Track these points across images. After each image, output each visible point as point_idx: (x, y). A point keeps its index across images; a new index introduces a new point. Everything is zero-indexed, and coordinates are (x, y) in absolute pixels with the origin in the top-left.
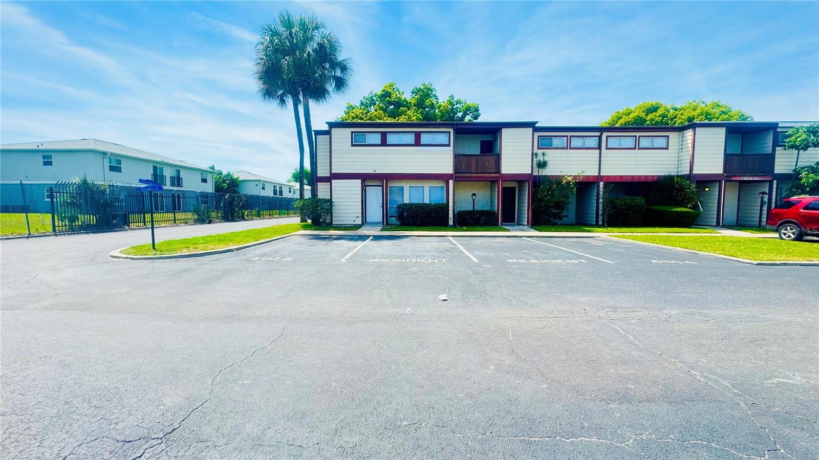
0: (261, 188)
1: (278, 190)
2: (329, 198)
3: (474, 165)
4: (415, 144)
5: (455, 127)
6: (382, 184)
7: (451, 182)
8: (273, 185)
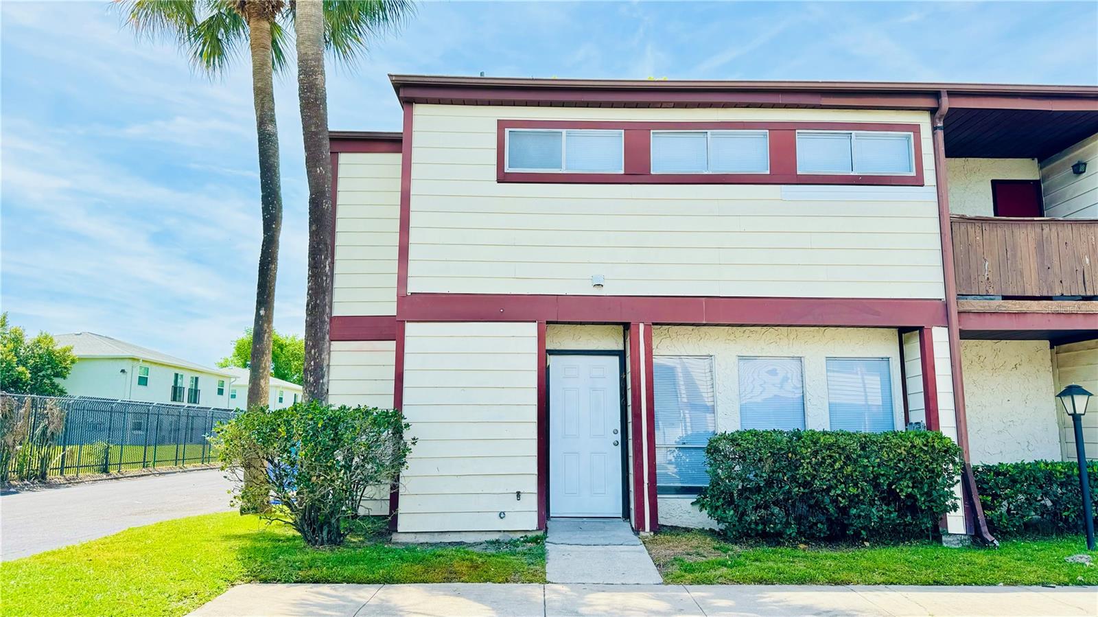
0: (136, 381)
1: (186, 386)
2: (388, 404)
3: (1034, 265)
4: (768, 172)
5: (946, 103)
6: (621, 348)
7: (939, 336)
8: (173, 371)
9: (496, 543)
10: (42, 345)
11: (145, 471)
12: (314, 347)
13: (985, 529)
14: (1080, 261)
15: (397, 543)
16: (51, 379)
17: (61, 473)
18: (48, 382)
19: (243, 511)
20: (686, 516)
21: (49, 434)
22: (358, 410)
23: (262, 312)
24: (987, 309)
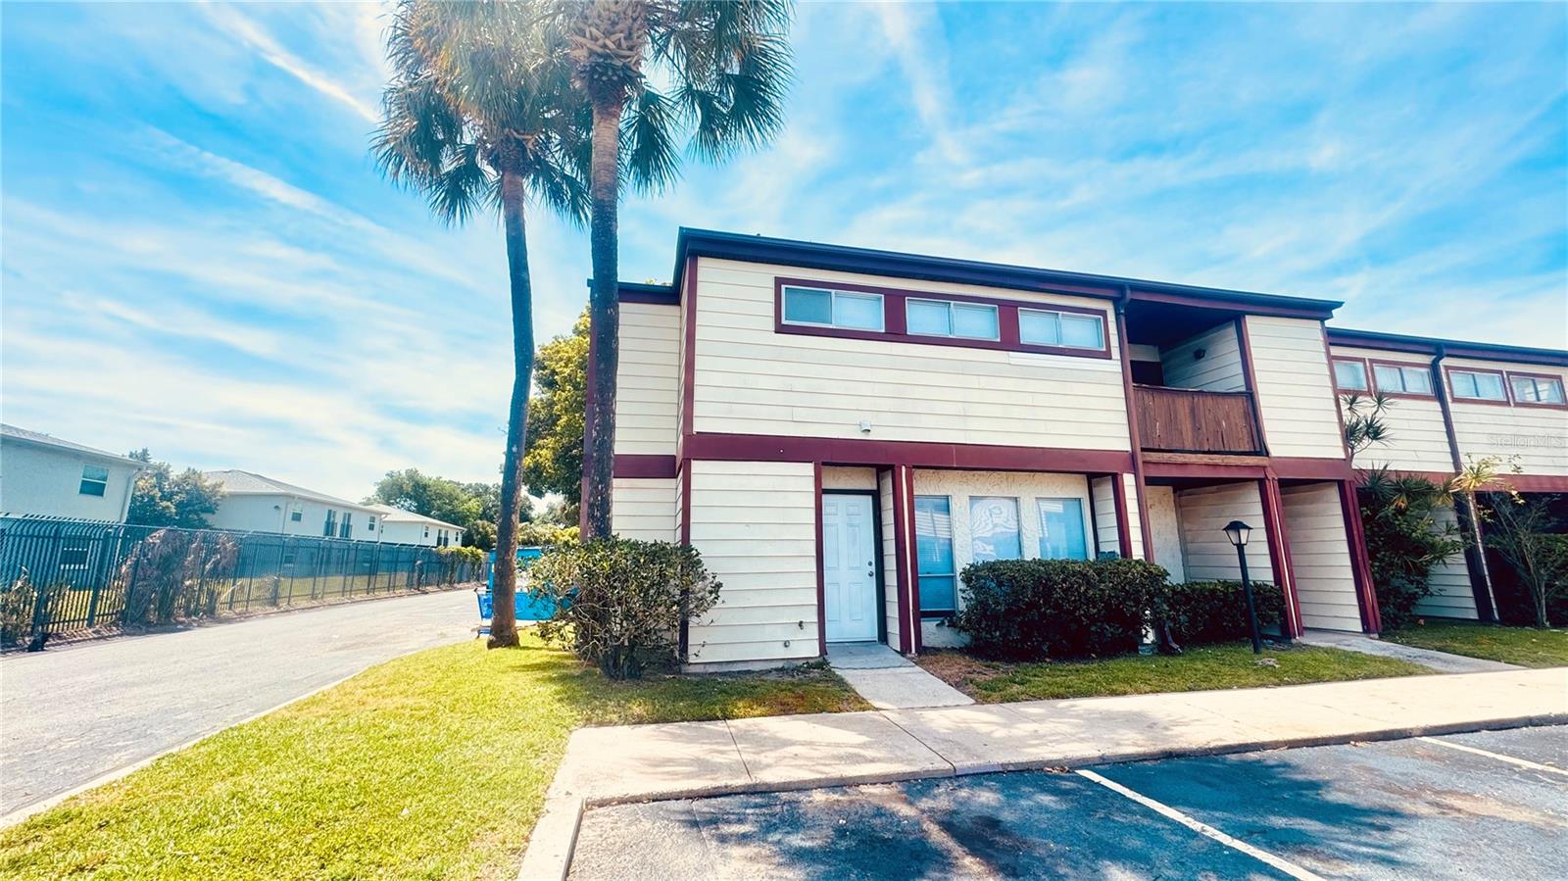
0: (290, 516)
1: (337, 520)
2: (675, 539)
3: (1189, 426)
4: (999, 340)
5: (1129, 295)
6: (875, 487)
7: (1128, 480)
8: (327, 508)
9: (781, 670)
10: (190, 481)
11: (315, 603)
12: (601, 482)
13: (1170, 638)
14: (1219, 424)
15: (688, 674)
16: (198, 515)
17: (230, 608)
18: (195, 517)
19: (491, 645)
20: (932, 637)
21: (220, 568)
22: (655, 544)
23: (514, 449)
24: (1161, 460)
